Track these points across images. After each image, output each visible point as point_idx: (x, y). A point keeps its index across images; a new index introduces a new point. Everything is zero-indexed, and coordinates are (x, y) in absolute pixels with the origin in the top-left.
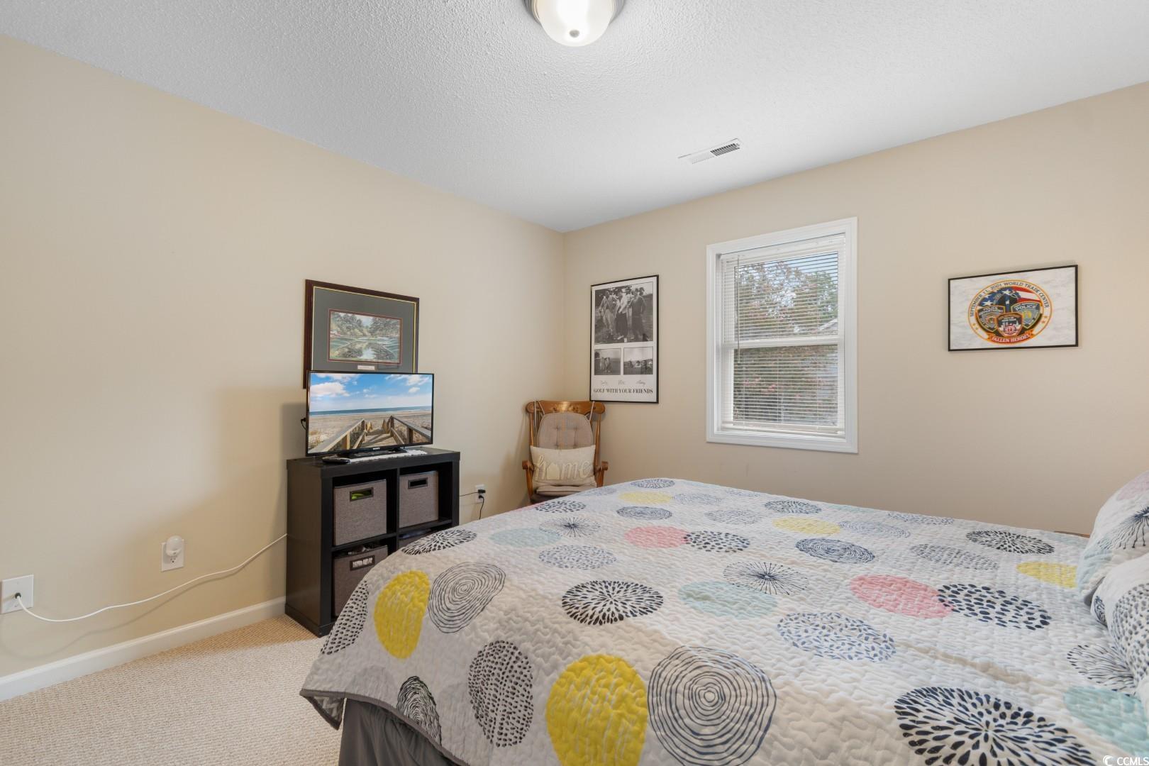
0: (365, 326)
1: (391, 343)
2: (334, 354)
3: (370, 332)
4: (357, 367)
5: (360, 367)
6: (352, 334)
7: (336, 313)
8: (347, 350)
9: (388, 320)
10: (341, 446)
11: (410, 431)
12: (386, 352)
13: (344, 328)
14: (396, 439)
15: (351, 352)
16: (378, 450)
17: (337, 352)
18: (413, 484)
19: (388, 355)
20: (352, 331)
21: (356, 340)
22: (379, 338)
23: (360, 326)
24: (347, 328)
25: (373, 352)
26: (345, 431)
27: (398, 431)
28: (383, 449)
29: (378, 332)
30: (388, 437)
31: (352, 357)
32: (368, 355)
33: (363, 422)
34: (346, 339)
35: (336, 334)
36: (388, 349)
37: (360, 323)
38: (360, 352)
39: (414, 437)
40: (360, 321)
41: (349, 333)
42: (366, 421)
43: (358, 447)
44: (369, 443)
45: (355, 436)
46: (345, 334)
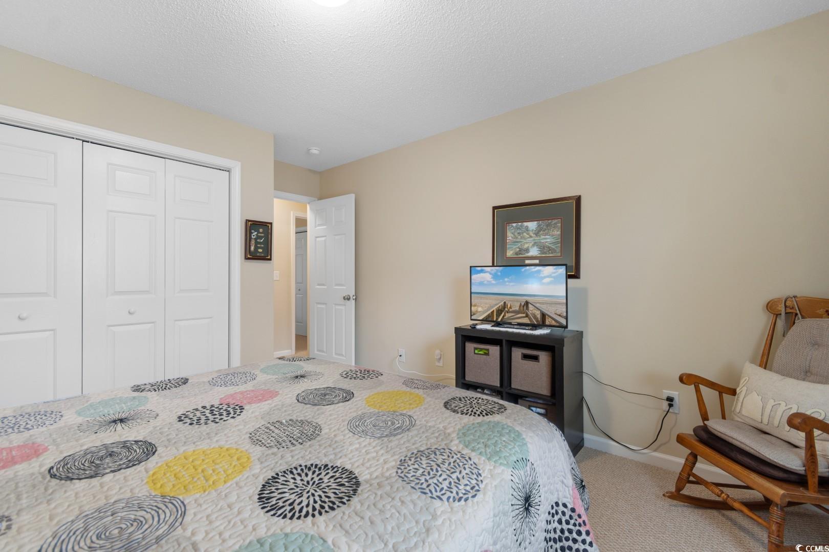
0: (531, 229)
1: (552, 240)
2: (510, 253)
3: (535, 234)
4: (525, 262)
5: (527, 262)
6: (521, 238)
7: (511, 224)
8: (518, 250)
9: (550, 221)
10: (490, 316)
11: (544, 315)
12: (549, 247)
13: (516, 234)
14: (530, 319)
15: (521, 251)
16: (516, 325)
17: (512, 252)
18: (526, 357)
19: (550, 250)
20: (521, 235)
21: (525, 241)
22: (542, 237)
23: (528, 231)
24: (518, 233)
25: (538, 249)
26: (493, 307)
27: (531, 314)
28: (520, 324)
29: (541, 232)
30: (524, 317)
31: (522, 254)
32: (534, 252)
33: (505, 303)
34: (517, 242)
35: (511, 239)
36: (550, 245)
37: (527, 228)
38: (527, 250)
39: (547, 321)
40: (527, 226)
41: (519, 237)
42: (507, 302)
43: (502, 320)
44: (508, 318)
45: (499, 311)
46: (517, 238)
